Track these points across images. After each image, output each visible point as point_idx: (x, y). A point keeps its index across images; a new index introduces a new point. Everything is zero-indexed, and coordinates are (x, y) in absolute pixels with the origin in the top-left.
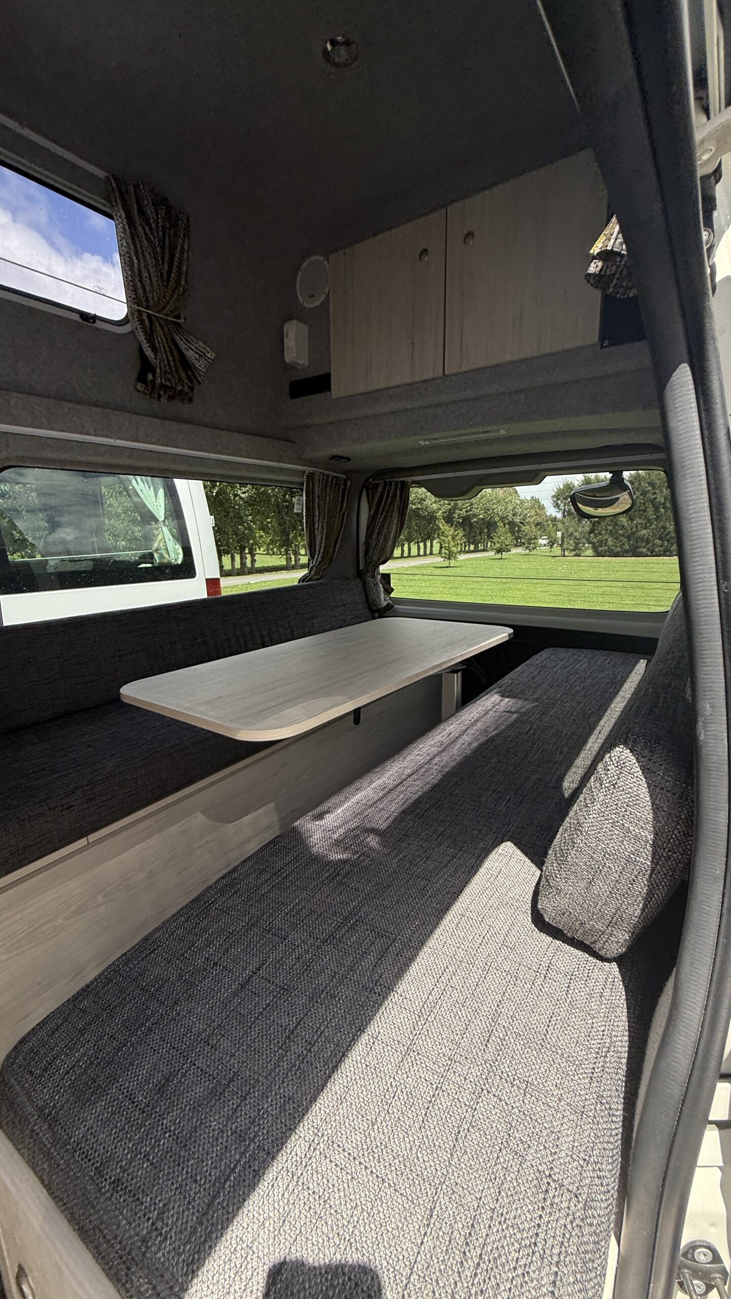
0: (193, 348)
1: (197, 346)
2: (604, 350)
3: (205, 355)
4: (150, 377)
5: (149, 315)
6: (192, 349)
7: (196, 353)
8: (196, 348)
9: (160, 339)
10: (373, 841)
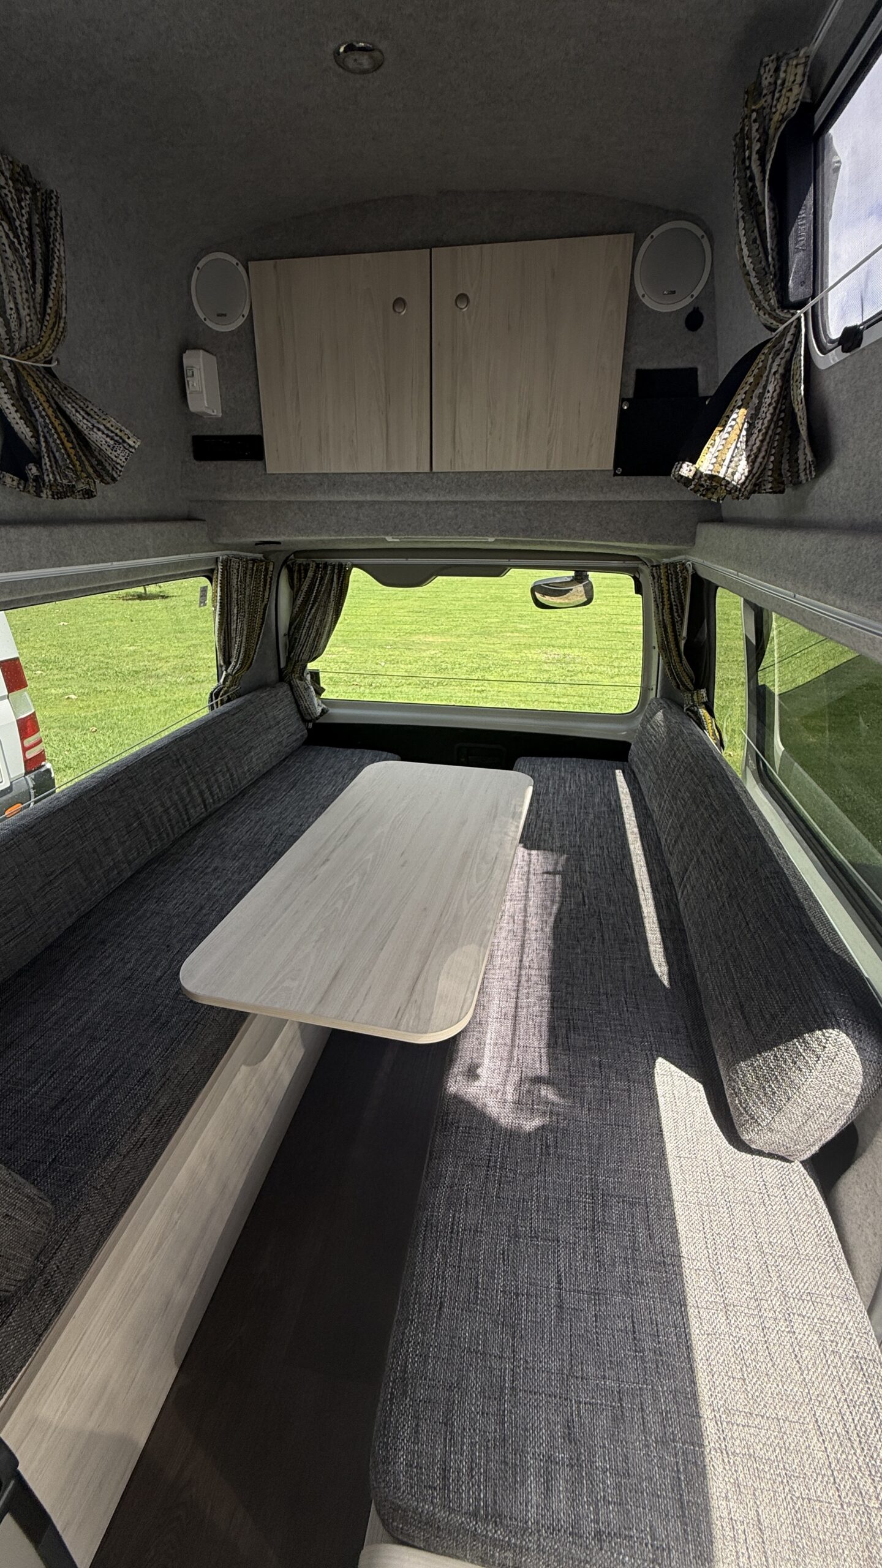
0: (102, 427)
1: (108, 425)
2: (616, 478)
3: (124, 441)
4: (33, 470)
5: (14, 367)
6: (99, 429)
7: (108, 436)
8: (108, 429)
9: (43, 411)
10: (548, 1093)
